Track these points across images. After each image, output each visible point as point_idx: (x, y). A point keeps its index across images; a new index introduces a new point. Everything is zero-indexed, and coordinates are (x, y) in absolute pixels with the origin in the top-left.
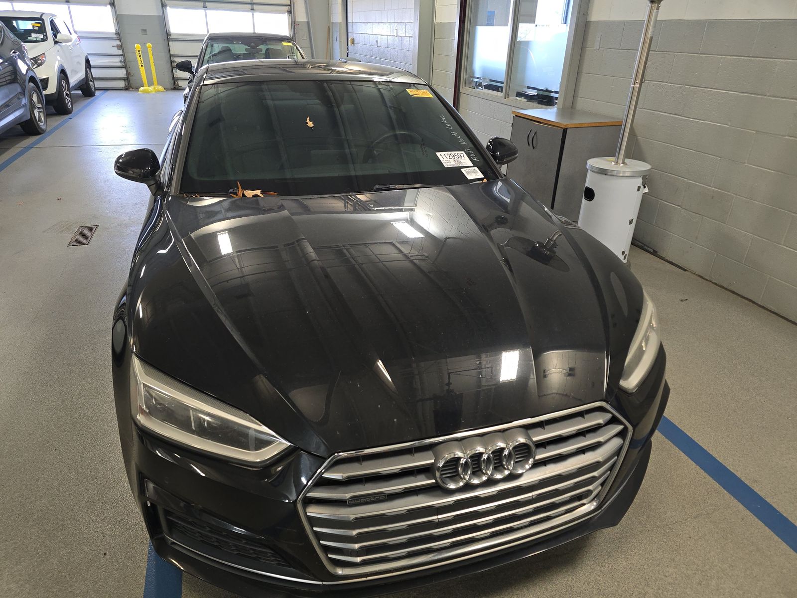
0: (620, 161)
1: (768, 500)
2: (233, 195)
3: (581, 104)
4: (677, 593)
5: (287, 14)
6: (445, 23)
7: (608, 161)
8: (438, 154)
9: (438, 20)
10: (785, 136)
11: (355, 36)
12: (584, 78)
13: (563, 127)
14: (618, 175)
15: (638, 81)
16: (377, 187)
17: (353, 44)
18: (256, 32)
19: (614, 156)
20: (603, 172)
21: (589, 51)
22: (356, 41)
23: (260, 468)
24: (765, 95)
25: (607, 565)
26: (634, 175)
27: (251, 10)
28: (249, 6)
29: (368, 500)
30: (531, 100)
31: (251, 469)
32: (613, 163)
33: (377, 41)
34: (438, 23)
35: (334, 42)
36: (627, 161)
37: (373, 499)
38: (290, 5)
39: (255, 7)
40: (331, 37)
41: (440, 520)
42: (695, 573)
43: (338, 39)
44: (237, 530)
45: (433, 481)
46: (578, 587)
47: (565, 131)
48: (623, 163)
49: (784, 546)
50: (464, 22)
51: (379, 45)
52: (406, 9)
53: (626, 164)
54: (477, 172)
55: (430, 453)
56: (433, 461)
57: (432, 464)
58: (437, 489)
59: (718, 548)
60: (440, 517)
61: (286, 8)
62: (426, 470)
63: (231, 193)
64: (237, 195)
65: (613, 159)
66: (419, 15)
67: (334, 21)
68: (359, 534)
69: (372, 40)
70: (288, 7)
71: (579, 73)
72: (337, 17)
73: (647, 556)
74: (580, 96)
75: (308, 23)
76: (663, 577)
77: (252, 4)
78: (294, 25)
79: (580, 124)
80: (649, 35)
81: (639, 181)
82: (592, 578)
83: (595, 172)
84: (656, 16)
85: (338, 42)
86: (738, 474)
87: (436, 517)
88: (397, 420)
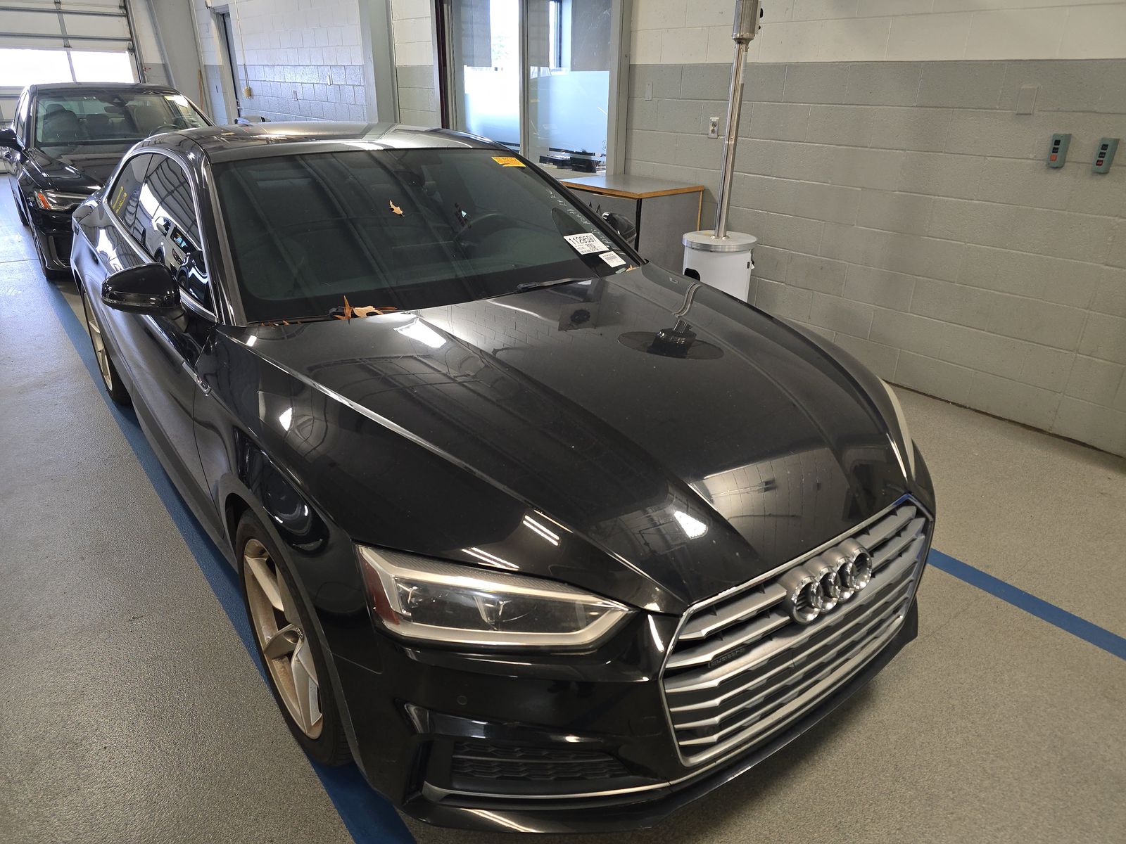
0: (722, 234)
1: (1009, 582)
2: (337, 316)
3: (636, 168)
4: (981, 697)
5: (127, 52)
6: (413, 67)
7: (706, 235)
8: (567, 238)
9: (400, 61)
10: (895, 191)
11: (252, 85)
12: (636, 135)
13: (638, 197)
14: (723, 250)
15: (733, 137)
16: (522, 286)
17: (250, 95)
18: (79, 80)
19: (712, 228)
20: (706, 248)
21: (638, 102)
22: (255, 91)
23: (595, 649)
24: (866, 147)
25: (902, 689)
26: (742, 249)
27: (65, 47)
28: (62, 42)
29: (729, 656)
30: (563, 165)
31: (583, 654)
32: (714, 237)
33: (295, 92)
34: (401, 67)
35: (212, 94)
36: (728, 233)
37: (733, 655)
38: (131, 40)
39: (71, 42)
40: (206, 88)
41: (796, 664)
42: (985, 673)
43: (220, 89)
44: (572, 739)
45: (788, 618)
46: (888, 720)
47: (639, 202)
48: (725, 236)
49: (1045, 623)
50: (445, 65)
51: (300, 96)
52: (342, 46)
53: (728, 237)
54: (614, 257)
55: (777, 586)
56: (784, 594)
57: (784, 598)
58: (792, 627)
59: (991, 642)
60: (795, 660)
61: (126, 44)
62: (777, 607)
63: (334, 313)
64: (344, 315)
65: (712, 232)
66: (371, 55)
67: (209, 63)
68: (723, 702)
69: (287, 92)
70: (128, 42)
71: (628, 129)
72: (214, 54)
73: (933, 668)
74: (633, 157)
75: (165, 66)
76: (960, 685)
77: (66, 38)
78: (141, 68)
79: (655, 192)
80: (740, 82)
81: (747, 257)
82: (896, 707)
83: (696, 249)
84: (746, 60)
85: (221, 94)
86: (969, 563)
87: (791, 662)
88: (739, 554)
